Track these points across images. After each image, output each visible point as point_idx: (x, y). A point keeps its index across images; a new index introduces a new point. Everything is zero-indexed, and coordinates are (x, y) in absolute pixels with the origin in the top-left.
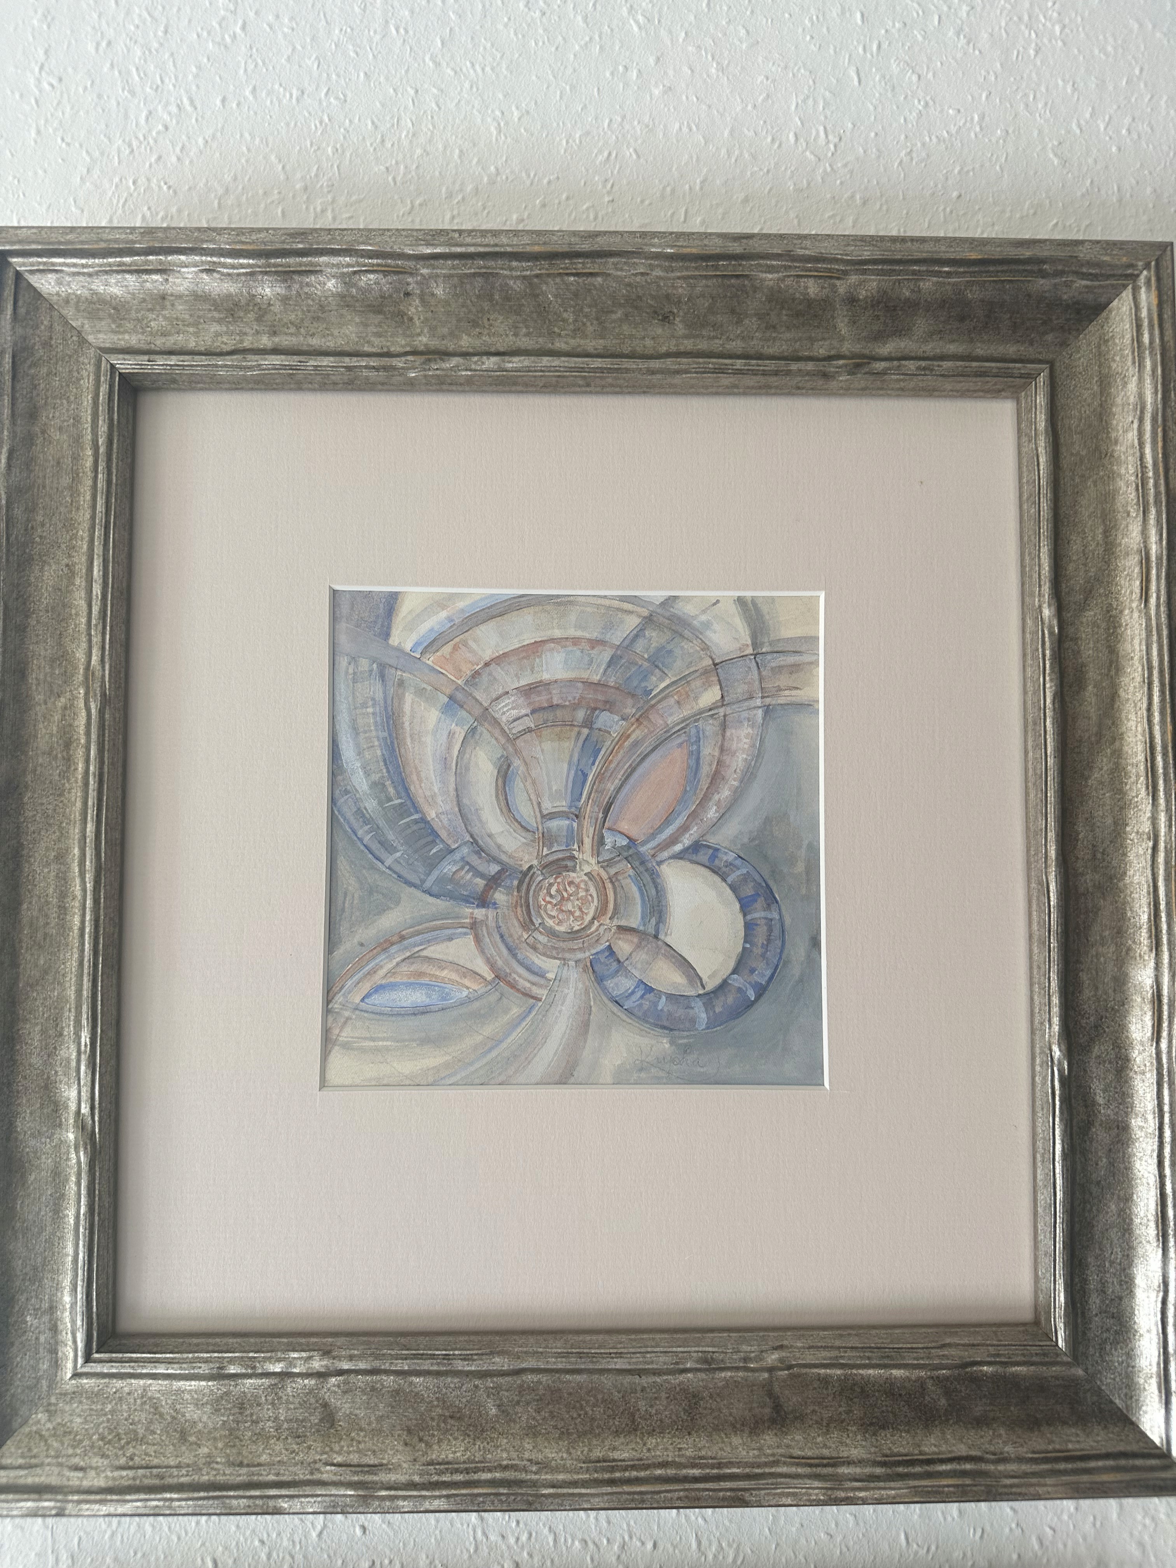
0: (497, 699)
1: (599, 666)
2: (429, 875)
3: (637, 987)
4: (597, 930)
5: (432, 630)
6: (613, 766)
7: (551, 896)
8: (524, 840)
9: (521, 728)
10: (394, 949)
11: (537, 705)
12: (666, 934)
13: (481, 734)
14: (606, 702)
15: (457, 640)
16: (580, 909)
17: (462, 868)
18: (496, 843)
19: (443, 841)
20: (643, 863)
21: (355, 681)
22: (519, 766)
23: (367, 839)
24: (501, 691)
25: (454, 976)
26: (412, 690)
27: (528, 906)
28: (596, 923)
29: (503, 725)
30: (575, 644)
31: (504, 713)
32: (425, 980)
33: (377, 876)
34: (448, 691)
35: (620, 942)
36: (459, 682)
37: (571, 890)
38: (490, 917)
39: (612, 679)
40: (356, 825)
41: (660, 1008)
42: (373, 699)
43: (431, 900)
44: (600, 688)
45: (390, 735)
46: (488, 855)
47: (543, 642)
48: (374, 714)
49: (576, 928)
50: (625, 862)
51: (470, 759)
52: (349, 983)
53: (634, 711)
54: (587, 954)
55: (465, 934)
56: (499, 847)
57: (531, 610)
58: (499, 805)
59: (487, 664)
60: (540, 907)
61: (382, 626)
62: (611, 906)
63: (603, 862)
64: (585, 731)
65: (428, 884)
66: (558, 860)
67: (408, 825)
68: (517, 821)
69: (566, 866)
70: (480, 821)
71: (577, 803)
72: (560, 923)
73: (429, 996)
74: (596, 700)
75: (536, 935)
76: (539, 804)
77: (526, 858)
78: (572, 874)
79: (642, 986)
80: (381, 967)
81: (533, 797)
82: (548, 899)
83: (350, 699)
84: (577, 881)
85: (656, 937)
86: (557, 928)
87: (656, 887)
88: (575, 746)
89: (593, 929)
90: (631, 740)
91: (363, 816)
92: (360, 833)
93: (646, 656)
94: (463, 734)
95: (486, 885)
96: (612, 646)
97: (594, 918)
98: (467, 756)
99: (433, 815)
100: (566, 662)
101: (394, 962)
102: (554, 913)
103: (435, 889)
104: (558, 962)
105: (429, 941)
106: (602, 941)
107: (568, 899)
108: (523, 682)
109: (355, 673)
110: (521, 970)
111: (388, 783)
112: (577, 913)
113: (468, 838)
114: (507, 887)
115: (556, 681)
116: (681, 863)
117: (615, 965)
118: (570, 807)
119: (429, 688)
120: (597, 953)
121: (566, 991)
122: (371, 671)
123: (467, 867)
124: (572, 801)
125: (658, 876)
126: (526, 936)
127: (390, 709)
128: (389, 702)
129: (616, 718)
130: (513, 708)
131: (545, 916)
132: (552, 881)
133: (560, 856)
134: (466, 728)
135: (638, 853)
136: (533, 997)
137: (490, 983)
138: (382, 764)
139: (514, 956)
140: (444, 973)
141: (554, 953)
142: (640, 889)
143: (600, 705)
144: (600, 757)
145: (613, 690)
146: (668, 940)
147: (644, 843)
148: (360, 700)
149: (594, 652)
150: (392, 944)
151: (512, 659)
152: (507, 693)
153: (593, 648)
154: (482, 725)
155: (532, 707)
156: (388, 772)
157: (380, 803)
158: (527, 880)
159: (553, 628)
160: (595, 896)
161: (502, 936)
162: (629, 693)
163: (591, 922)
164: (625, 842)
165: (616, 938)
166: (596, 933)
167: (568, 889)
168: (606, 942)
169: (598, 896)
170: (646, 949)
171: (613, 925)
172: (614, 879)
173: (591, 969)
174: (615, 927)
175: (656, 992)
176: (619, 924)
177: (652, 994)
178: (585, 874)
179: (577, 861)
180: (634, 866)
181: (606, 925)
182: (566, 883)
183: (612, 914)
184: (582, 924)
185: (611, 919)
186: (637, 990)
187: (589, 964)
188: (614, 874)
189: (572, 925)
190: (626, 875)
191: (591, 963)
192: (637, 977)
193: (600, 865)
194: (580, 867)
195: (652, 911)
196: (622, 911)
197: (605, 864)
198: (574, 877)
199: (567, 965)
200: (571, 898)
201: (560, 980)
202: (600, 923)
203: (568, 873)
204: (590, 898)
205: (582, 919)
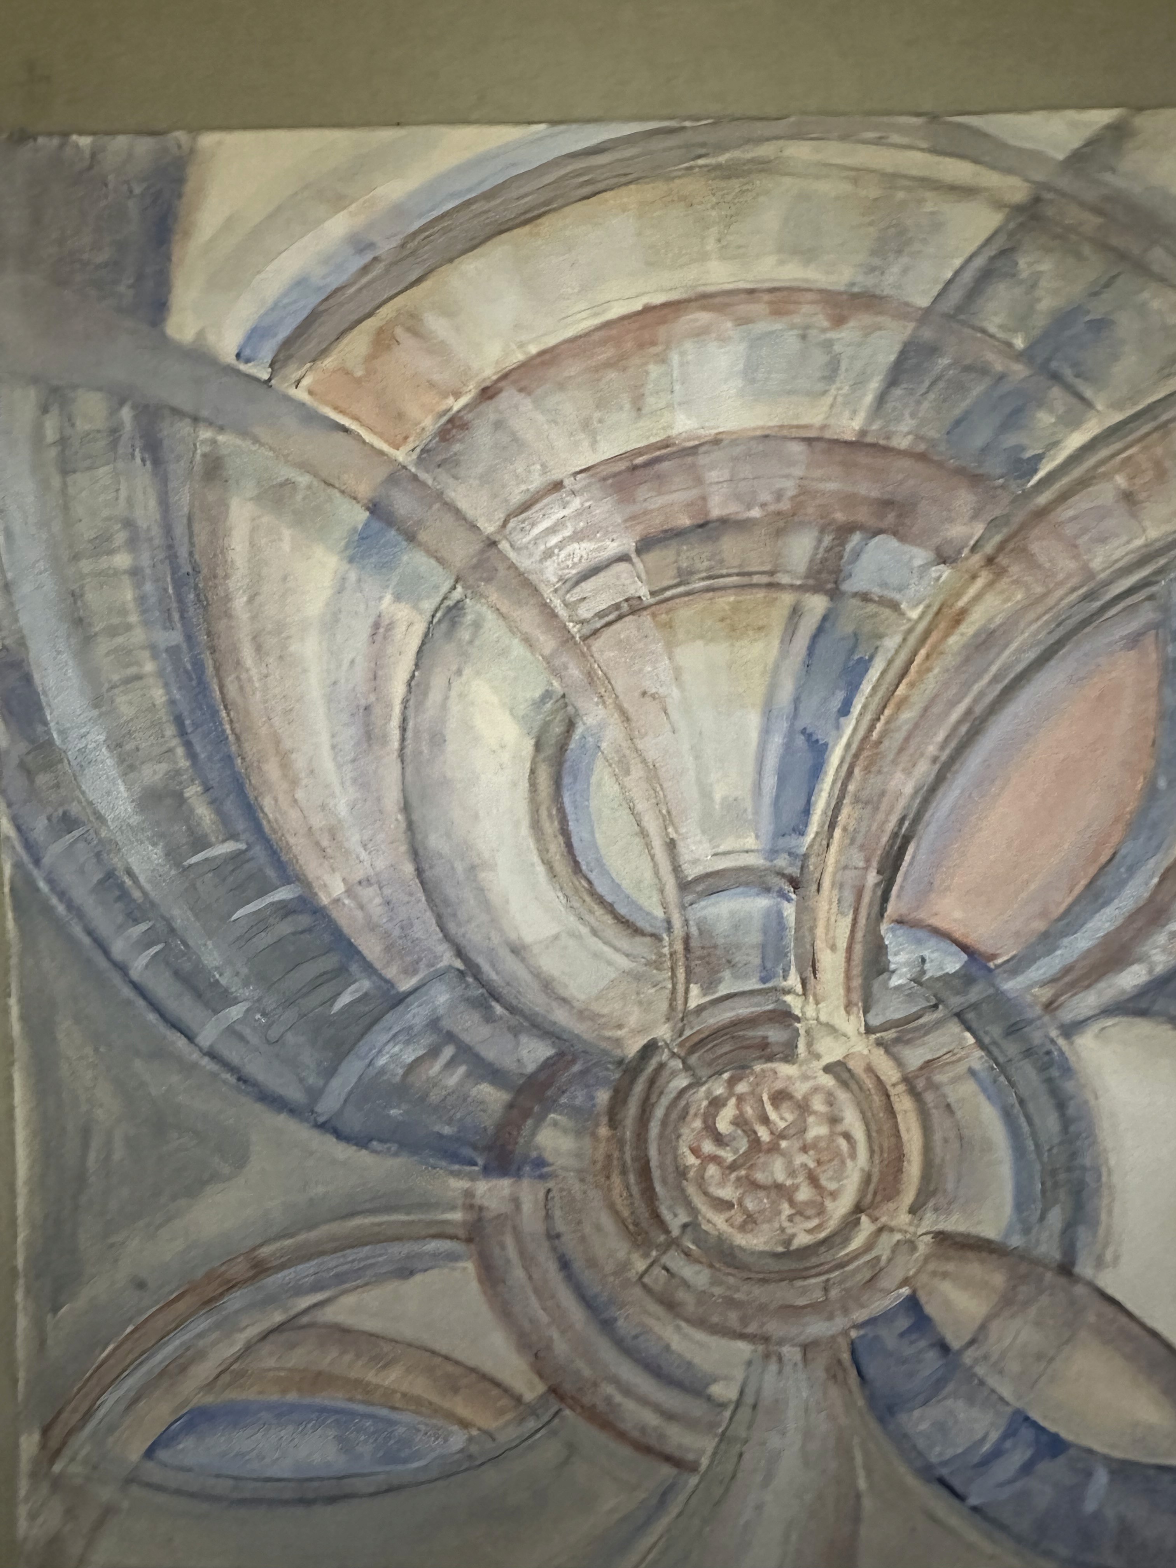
0: (525, 507)
1: (859, 383)
2: (331, 1072)
3: (1010, 1433)
4: (869, 1246)
5: (301, 283)
6: (908, 715)
7: (719, 1139)
8: (624, 963)
9: (603, 602)
10: (236, 1300)
11: (657, 524)
12: (1100, 1263)
13: (477, 625)
14: (886, 504)
15: (385, 312)
16: (813, 1180)
17: (433, 1052)
18: (537, 974)
19: (369, 968)
20: (1014, 1030)
21: (66, 469)
22: (602, 726)
23: (139, 965)
24: (536, 481)
25: (419, 1386)
26: (250, 488)
27: (645, 1172)
28: (866, 1226)
29: (547, 593)
30: (777, 312)
31: (548, 554)
32: (335, 1399)
33: (175, 1078)
34: (364, 489)
35: (947, 1287)
36: (401, 455)
37: (783, 1118)
38: (527, 1207)
39: (904, 428)
40: (104, 927)
41: (1090, 1506)
42: (129, 524)
43: (342, 1151)
44: (863, 458)
45: (189, 638)
46: (512, 1009)
47: (674, 307)
48: (135, 572)
49: (802, 1239)
50: (955, 1028)
51: (444, 706)
52: (110, 1399)
53: (978, 529)
54: (840, 1323)
55: (452, 1257)
56: (547, 985)
57: (630, 196)
58: (543, 851)
59: (487, 393)
60: (682, 1173)
61: (140, 277)
62: (913, 1169)
63: (884, 1028)
64: (817, 604)
65: (328, 1105)
66: (737, 1024)
67: (260, 921)
68: (601, 901)
69: (764, 1045)
70: (486, 905)
71: (792, 841)
72: (750, 1222)
73: (345, 1445)
74: (850, 501)
75: (674, 1260)
76: (671, 845)
77: (634, 1018)
78: (785, 1070)
79: (1026, 1433)
80: (201, 1355)
81: (652, 825)
82: (708, 1147)
83: (56, 527)
84: (800, 1089)
85: (1066, 1269)
86: (741, 1240)
87: (1061, 1105)
88: (784, 653)
89: (857, 1242)
90: (968, 628)
91: (124, 895)
92: (118, 948)
93: (1019, 343)
94: (420, 628)
95: (511, 1106)
96: (903, 311)
97: (858, 1209)
98: (435, 696)
99: (337, 888)
100: (749, 373)
101: (240, 1340)
102: (727, 1193)
103: (354, 1121)
104: (744, 1348)
105: (340, 1278)
106: (886, 1283)
107: (774, 1148)
108: (608, 449)
109: (63, 442)
110: (628, 1372)
111: (192, 791)
112: (804, 1194)
113: (448, 959)
114: (575, 1112)
115: (716, 441)
116: (1143, 1027)
117: (932, 1360)
118: (773, 853)
119: (304, 480)
120: (872, 1322)
121: (775, 1441)
122: (115, 432)
123: (448, 1052)
124: (780, 834)
125: (1067, 1070)
126: (640, 1265)
127: (183, 552)
128: (180, 530)
129: (920, 556)
130: (577, 537)
131: (698, 1201)
132: (719, 1090)
133: (743, 1009)
134: (428, 605)
135: (998, 998)
136: (668, 1459)
137: (532, 1411)
138: (170, 730)
139: (607, 1326)
140: (391, 1378)
141: (733, 1318)
142: (1007, 1115)
143: (862, 515)
144: (866, 687)
145: (906, 463)
146: (1108, 1282)
147: (1017, 966)
148: (86, 531)
149: (846, 334)
150: (232, 1286)
151: (572, 369)
152: (558, 486)
153: (839, 321)
154: (478, 595)
155: (640, 530)
156: (192, 755)
157: (173, 855)
158: (639, 1087)
159: (704, 257)
160: (859, 1134)
161: (565, 1264)
162: (960, 471)
163: (851, 1223)
164: (954, 963)
165: (934, 1274)
166: (867, 1257)
167: (773, 1115)
168: (901, 1286)
169: (869, 1137)
170: (1033, 1311)
171: (920, 1232)
172: (920, 1084)
173: (853, 1373)
174: (928, 1238)
175: (1072, 1452)
176: (940, 1227)
177: (1061, 1460)
178: (827, 1069)
179: (798, 1025)
180: (987, 1040)
181: (900, 1231)
182: (765, 1098)
183: (918, 1195)
184: (819, 1227)
185: (913, 1210)
186: (1008, 1444)
187: (846, 1356)
188: (921, 1068)
189: (790, 1231)
190: (961, 1068)
191: (853, 1352)
192: (1007, 1404)
193: (873, 1037)
194: (809, 1045)
195: (1049, 1184)
196: (950, 1186)
197: (891, 1034)
198: (789, 1078)
199: (774, 1359)
200: (784, 1144)
201: (754, 1407)
202: (879, 1225)
203: (769, 1065)
204: (843, 1143)
205: (821, 1211)
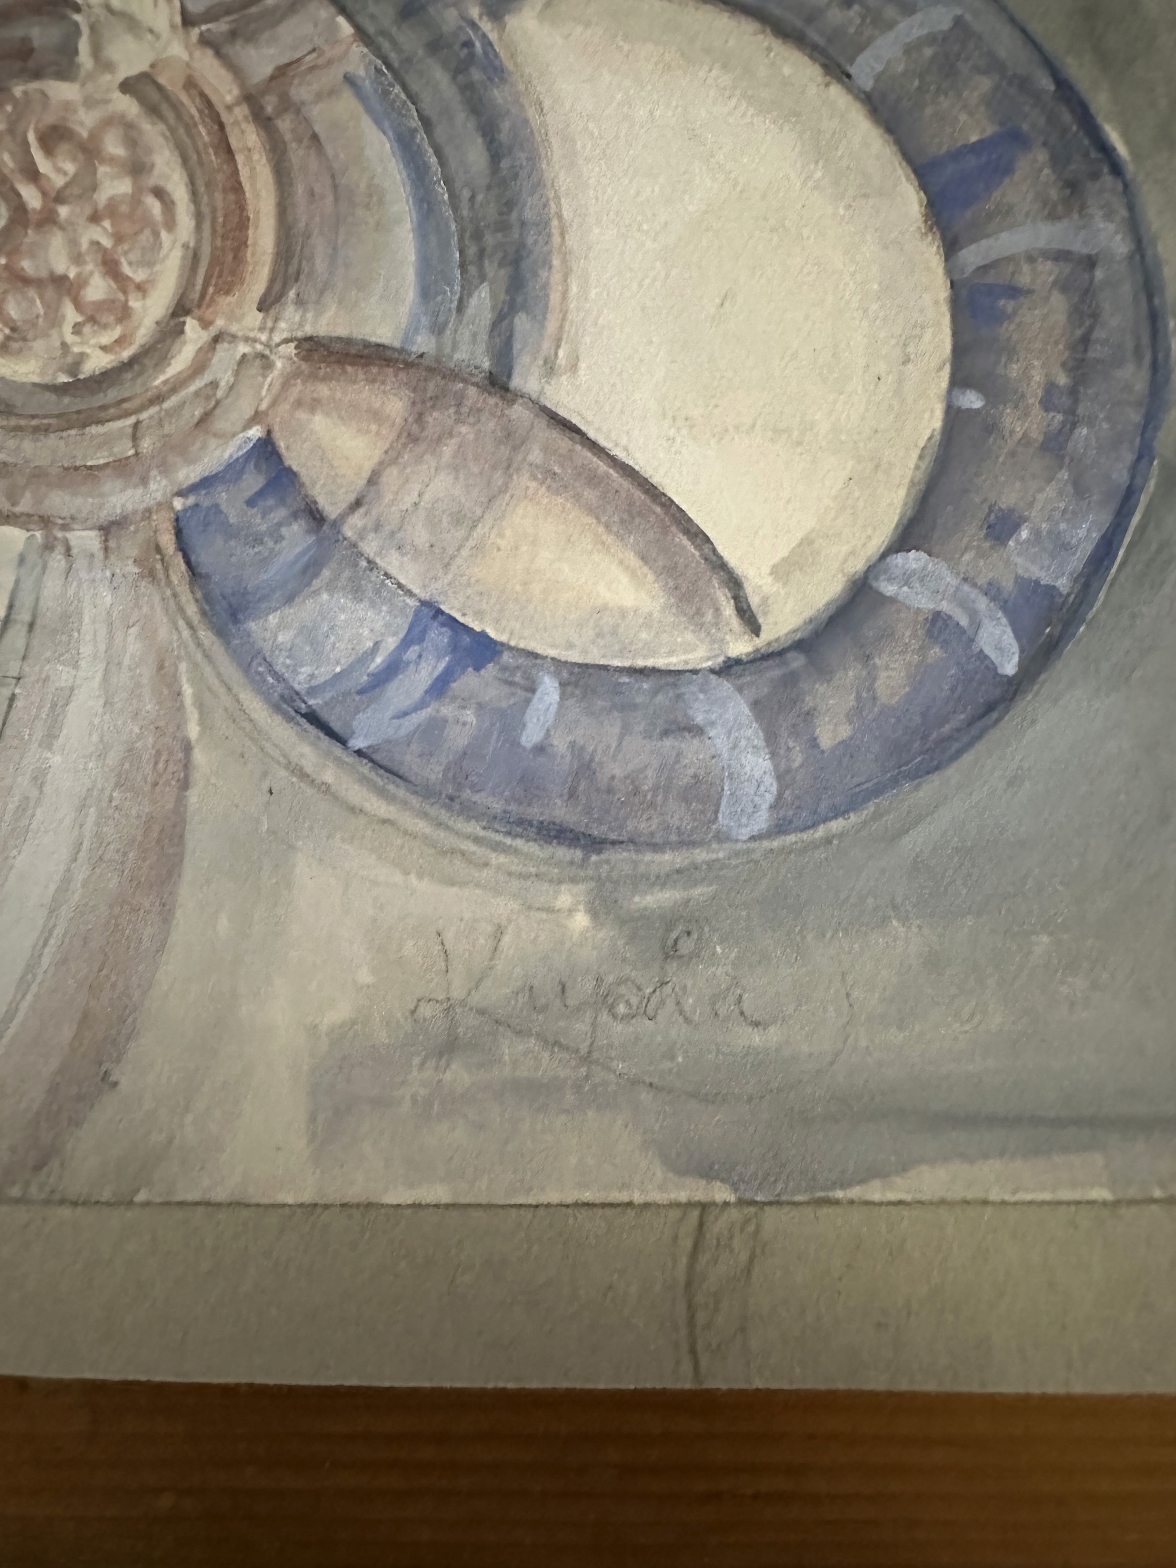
3: (413, 638)
4: (199, 366)
12: (550, 369)
16: (111, 268)
28: (193, 333)
37: (57, 169)
41: (531, 736)
49: (101, 361)
54: (157, 489)
62: (264, 239)
63: (210, 16)
78: (60, 90)
79: (439, 636)
84: (85, 121)
85: (497, 383)
89: (180, 362)
97: (182, 307)
104: (14, 535)
106: (227, 421)
107: (48, 220)
112: (97, 289)
117: (297, 537)
120: (206, 483)
125: (496, 71)
146: (562, 397)
160: (180, 193)
163: (169, 329)
165: (299, 404)
166: (198, 384)
167: (43, 165)
168: (247, 426)
169: (194, 195)
170: (448, 450)
171: (277, 339)
172: (270, 105)
173: (179, 561)
174: (290, 349)
175: (506, 657)
176: (308, 330)
177: (490, 670)
178: (126, 87)
179: (77, 17)
180: (371, 29)
181: (247, 339)
182: (31, 137)
183: (272, 281)
184: (120, 342)
185: (263, 306)
186: (412, 653)
187: (168, 541)
188: (272, 78)
189: (76, 350)
190: (335, 74)
191: (179, 533)
192: (410, 593)
193: (195, 32)
194: (96, 51)
195: (472, 250)
196: (321, 265)
197: (221, 27)
198: (67, 106)
199: (60, 549)
200: (63, 211)
201: (31, 626)
202: (213, 330)
203: (34, 85)
204: (155, 207)
205: (124, 314)
